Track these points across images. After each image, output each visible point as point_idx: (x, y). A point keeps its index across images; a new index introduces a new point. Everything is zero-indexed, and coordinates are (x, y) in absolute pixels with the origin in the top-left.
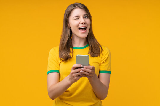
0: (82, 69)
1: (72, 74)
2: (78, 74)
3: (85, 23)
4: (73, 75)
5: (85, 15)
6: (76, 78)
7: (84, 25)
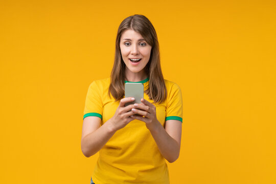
0: (135, 105)
1: (120, 114)
2: (129, 113)
3: (137, 54)
4: (122, 115)
5: (140, 40)
6: (125, 120)
7: (136, 57)
